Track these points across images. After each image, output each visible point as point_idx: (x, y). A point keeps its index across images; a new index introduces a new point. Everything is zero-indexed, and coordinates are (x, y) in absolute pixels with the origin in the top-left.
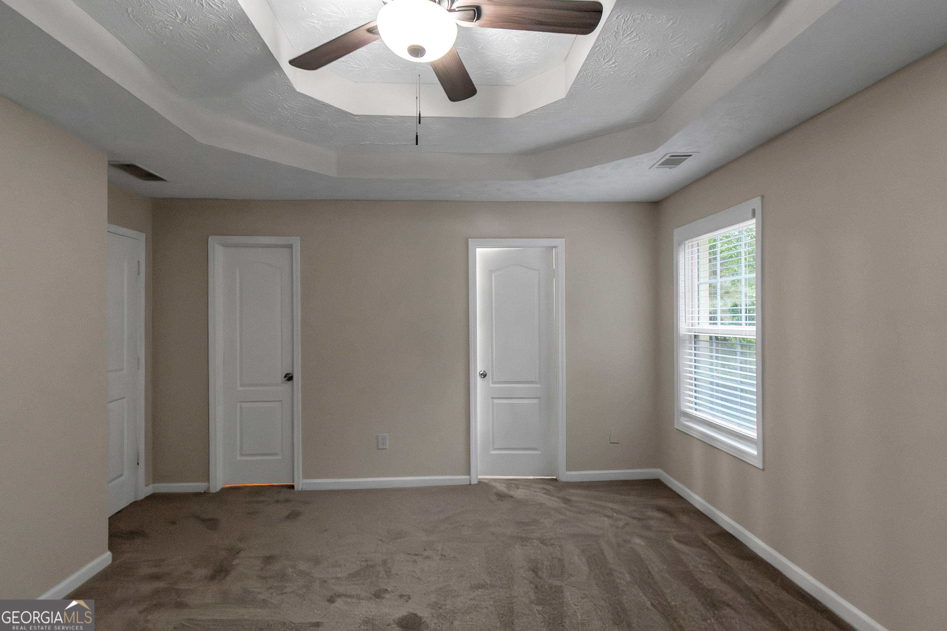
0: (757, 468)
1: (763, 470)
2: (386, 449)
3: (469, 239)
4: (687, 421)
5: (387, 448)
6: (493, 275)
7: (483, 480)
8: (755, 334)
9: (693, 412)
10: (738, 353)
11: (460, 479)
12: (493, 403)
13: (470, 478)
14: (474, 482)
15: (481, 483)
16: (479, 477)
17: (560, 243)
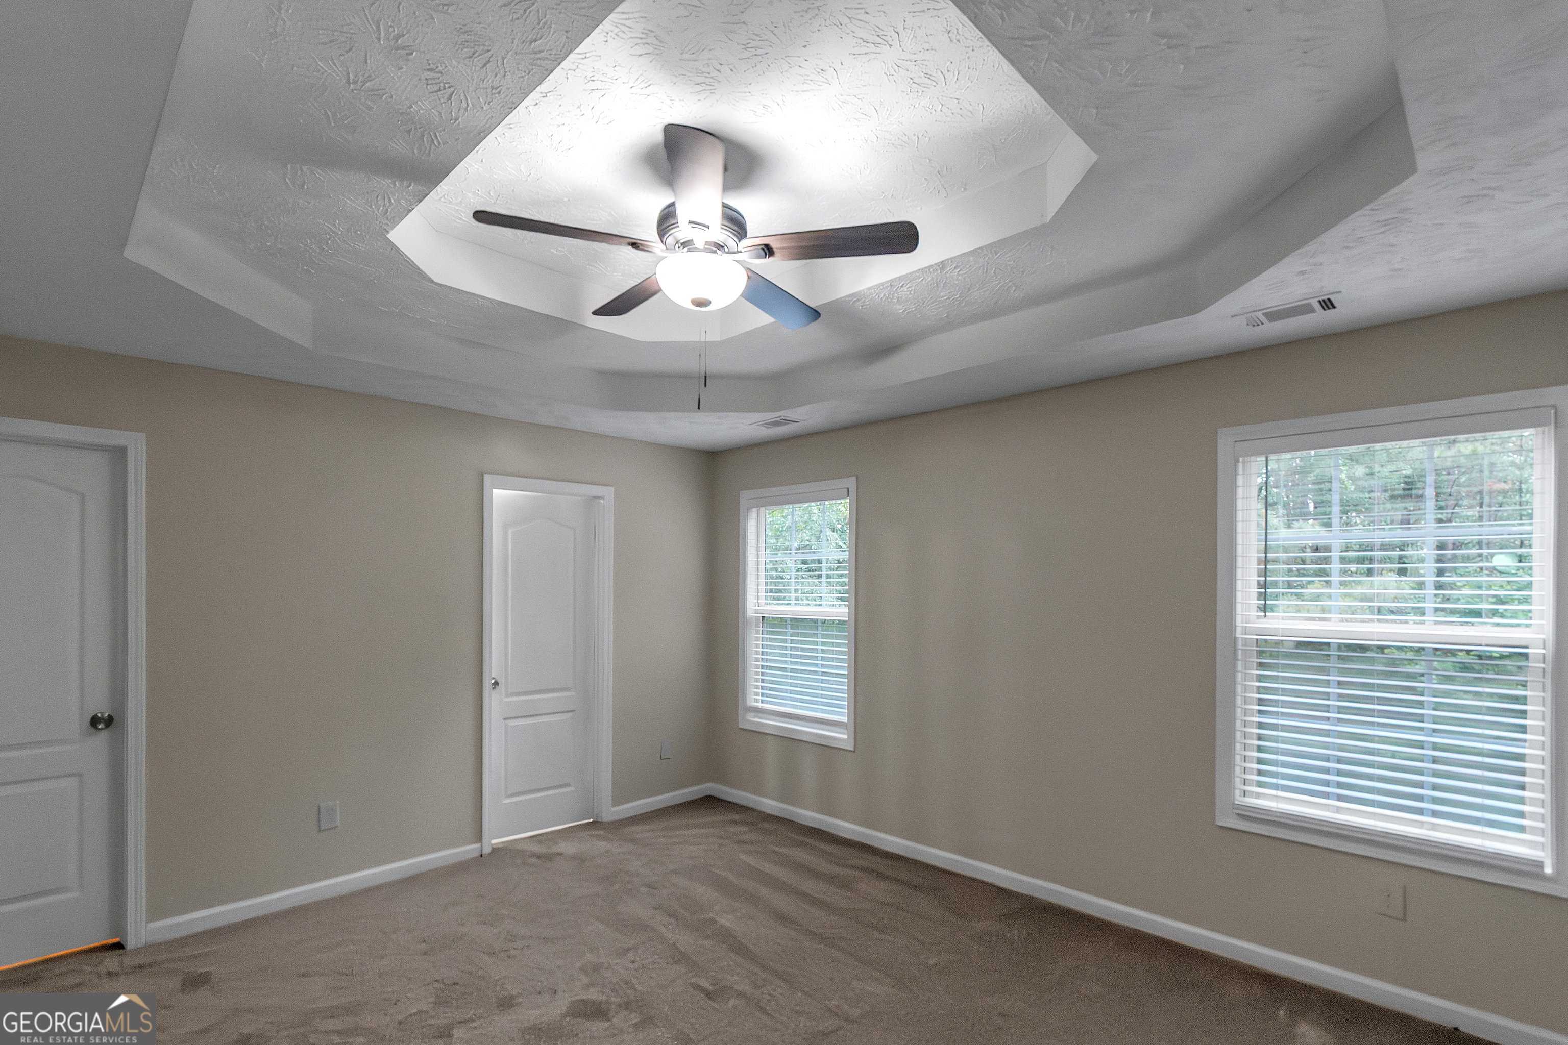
0: (847, 750)
1: (854, 752)
2: (336, 827)
3: (486, 476)
4: (755, 717)
5: (338, 823)
6: (510, 532)
7: (498, 846)
8: (847, 615)
9: (760, 705)
10: (819, 636)
11: (469, 850)
12: (506, 726)
13: (482, 846)
14: (487, 850)
15: (495, 850)
16: (494, 842)
17: (608, 492)
